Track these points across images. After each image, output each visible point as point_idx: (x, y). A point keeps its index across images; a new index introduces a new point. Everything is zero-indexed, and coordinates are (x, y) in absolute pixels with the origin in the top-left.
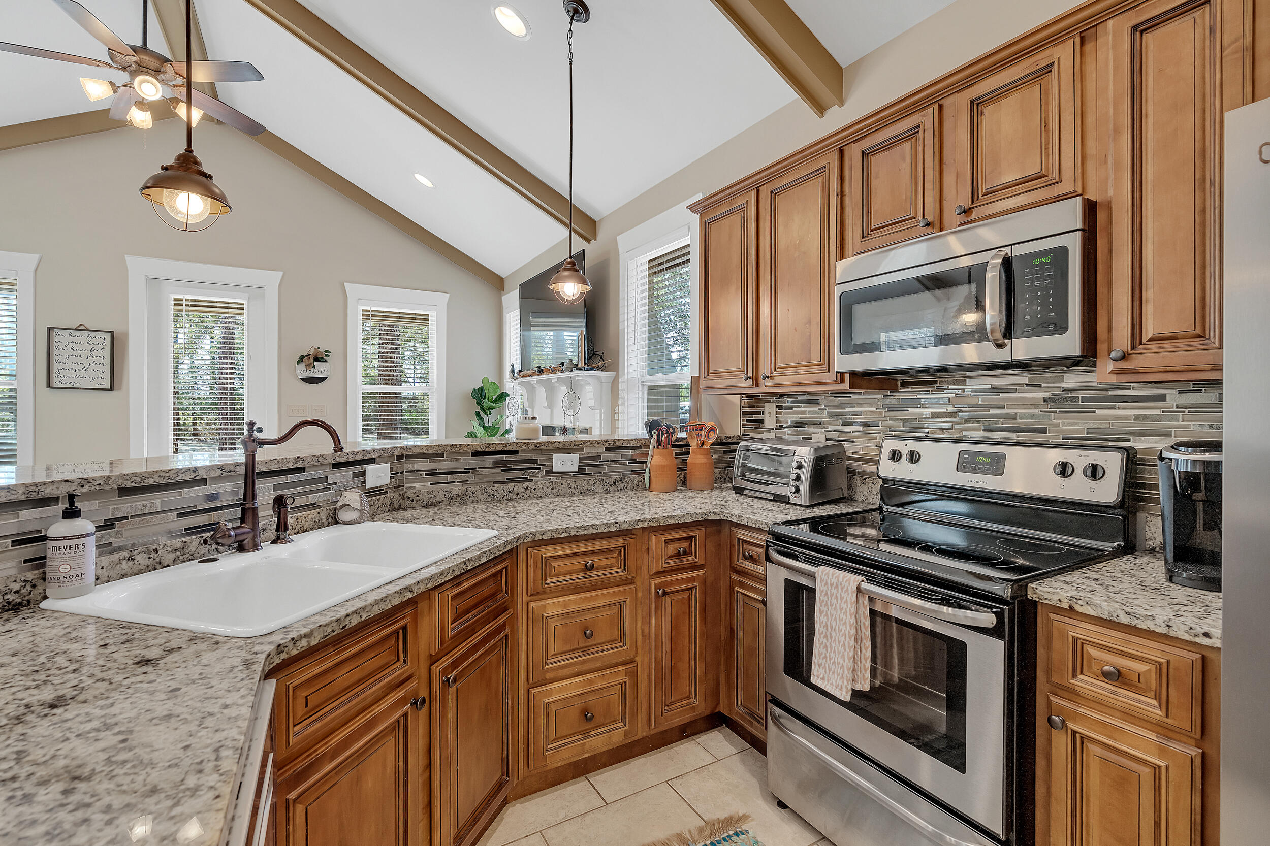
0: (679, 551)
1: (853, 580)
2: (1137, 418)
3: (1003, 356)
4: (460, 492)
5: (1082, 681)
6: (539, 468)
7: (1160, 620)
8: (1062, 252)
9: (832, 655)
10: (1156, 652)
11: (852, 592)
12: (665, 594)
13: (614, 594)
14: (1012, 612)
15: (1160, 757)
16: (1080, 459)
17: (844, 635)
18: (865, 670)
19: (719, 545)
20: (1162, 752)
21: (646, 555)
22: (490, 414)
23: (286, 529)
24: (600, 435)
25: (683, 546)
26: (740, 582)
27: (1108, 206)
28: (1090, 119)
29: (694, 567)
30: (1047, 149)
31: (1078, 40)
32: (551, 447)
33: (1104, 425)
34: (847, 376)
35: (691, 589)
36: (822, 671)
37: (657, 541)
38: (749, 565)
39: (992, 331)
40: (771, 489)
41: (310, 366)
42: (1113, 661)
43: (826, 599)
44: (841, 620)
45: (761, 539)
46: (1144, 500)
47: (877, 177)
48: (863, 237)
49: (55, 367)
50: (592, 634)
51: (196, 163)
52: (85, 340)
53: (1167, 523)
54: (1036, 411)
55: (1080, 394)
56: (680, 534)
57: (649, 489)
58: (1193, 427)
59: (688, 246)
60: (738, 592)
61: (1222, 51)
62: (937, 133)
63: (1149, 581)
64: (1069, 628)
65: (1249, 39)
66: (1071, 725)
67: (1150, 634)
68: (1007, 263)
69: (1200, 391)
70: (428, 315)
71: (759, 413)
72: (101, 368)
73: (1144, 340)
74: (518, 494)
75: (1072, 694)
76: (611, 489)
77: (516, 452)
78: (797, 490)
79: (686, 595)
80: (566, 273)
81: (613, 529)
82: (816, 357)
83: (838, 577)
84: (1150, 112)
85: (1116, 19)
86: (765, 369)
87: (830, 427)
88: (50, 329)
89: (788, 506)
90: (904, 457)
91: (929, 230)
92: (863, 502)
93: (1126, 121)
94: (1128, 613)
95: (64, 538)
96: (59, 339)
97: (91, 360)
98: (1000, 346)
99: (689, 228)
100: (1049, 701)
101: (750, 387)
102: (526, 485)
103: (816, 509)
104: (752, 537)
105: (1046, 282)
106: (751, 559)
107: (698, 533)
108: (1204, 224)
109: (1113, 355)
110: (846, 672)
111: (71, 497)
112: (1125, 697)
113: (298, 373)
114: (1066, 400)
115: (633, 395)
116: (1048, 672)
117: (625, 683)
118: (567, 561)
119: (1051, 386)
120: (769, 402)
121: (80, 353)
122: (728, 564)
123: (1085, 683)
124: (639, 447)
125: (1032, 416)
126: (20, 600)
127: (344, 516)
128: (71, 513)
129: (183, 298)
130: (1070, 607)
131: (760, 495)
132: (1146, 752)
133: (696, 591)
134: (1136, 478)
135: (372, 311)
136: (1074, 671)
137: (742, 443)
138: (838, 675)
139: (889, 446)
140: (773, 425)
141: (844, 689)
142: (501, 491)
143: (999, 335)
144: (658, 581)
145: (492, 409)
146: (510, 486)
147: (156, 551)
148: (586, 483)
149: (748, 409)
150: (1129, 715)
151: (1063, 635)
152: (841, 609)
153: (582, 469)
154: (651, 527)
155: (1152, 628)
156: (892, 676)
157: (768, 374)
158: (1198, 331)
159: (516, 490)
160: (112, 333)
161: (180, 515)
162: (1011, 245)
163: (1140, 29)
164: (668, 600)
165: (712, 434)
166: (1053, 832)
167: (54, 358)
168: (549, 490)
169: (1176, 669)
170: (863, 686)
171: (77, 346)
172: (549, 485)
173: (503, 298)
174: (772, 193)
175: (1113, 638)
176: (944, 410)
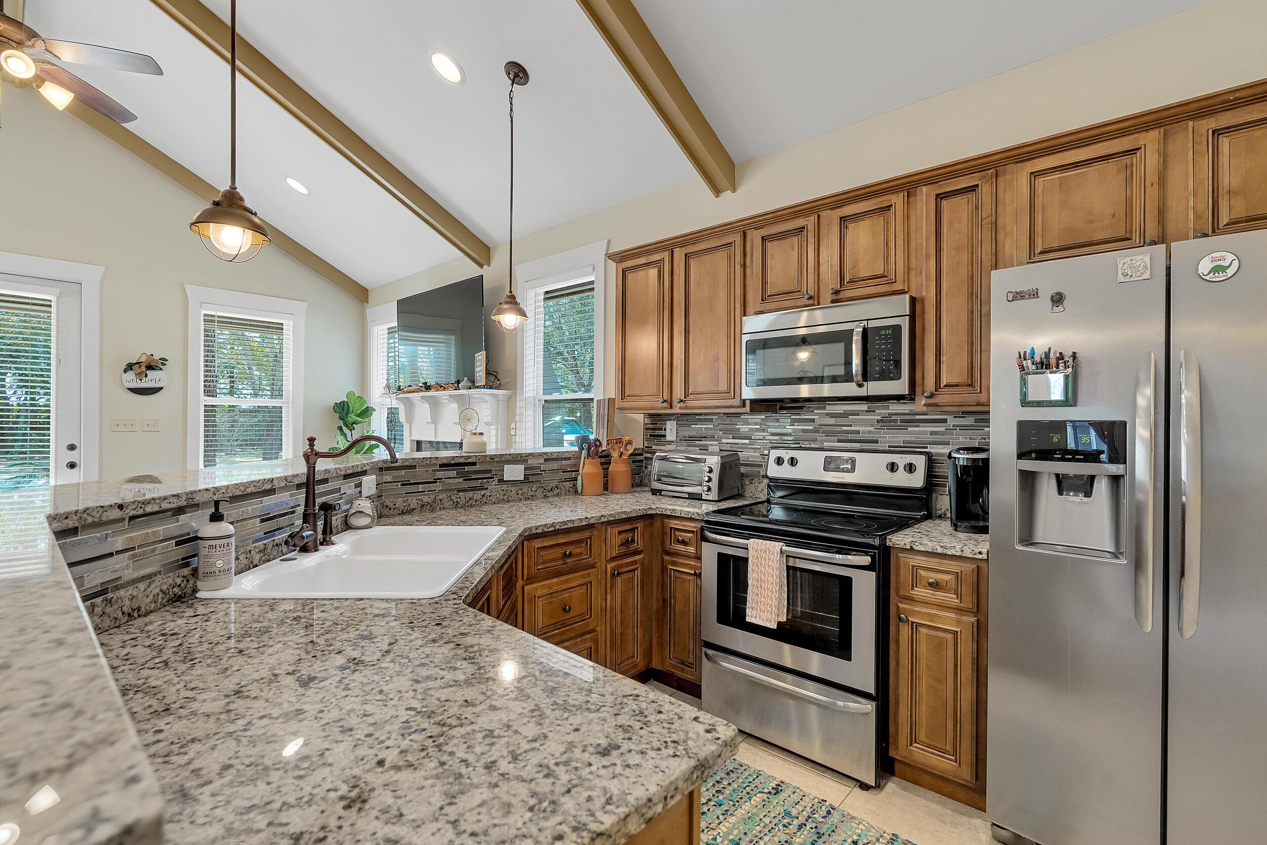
0: (628, 540)
1: (776, 546)
2: (932, 433)
3: (862, 392)
4: (429, 500)
5: (919, 591)
6: (493, 478)
7: (958, 548)
8: (897, 329)
9: (762, 599)
10: (954, 566)
11: (777, 554)
12: (619, 574)
13: (583, 576)
14: (879, 553)
15: (957, 627)
16: (902, 460)
17: (772, 584)
18: (784, 607)
19: (652, 535)
20: (958, 623)
21: (603, 544)
22: (354, 429)
23: (331, 533)
24: (497, 449)
25: (629, 536)
26: (672, 561)
27: (923, 300)
28: (913, 245)
29: (636, 553)
30: (887, 259)
31: (906, 194)
32: (503, 459)
33: (913, 438)
34: (748, 403)
35: (634, 570)
36: (754, 612)
37: (613, 531)
38: (681, 548)
39: (856, 375)
40: (686, 489)
41: (141, 375)
42: (933, 577)
43: (756, 561)
44: (769, 574)
45: (691, 526)
46: (936, 485)
47: (772, 258)
48: (762, 300)
50: (570, 609)
51: (241, 199)
53: (953, 497)
54: (872, 429)
55: (899, 418)
56: (628, 527)
57: (582, 494)
58: (961, 439)
59: (592, 283)
60: (671, 569)
61: (982, 221)
62: (816, 235)
63: (945, 531)
64: (910, 560)
65: (994, 218)
66: (911, 619)
67: (953, 557)
68: (865, 332)
69: (964, 417)
70: (282, 324)
71: (661, 429)
73: (942, 386)
74: (476, 501)
75: (911, 600)
76: (549, 494)
77: (474, 464)
78: (709, 489)
79: (632, 573)
80: (506, 306)
81: (584, 523)
82: (723, 387)
83: (766, 544)
84: (945, 248)
85: (927, 186)
86: (679, 393)
87: (724, 441)
89: (701, 502)
90: (786, 462)
91: (811, 302)
92: (751, 497)
93: (933, 251)
94: (942, 547)
95: (220, 538)
98: (860, 386)
99: (594, 268)
100: (898, 607)
101: (665, 408)
102: (483, 492)
103: (723, 503)
104: (683, 525)
105: (889, 346)
106: (684, 543)
107: (640, 525)
108: (972, 320)
109: (925, 394)
110: (774, 609)
111: (217, 503)
112: (940, 596)
113: (124, 382)
114: (891, 421)
115: (530, 412)
116: (897, 590)
117: (591, 648)
118: (551, 551)
119: (882, 411)
120: (670, 420)
122: (660, 548)
123: (920, 592)
124: (569, 459)
125: (870, 432)
126: (180, 593)
127: (356, 521)
128: (216, 517)
130: (911, 547)
131: (677, 494)
132: (950, 625)
133: (638, 573)
134: (932, 471)
135: (218, 317)
136: (913, 586)
137: (657, 454)
138: (768, 612)
139: (774, 454)
140: (674, 438)
141: (773, 621)
142: (463, 499)
143: (860, 378)
144: (613, 564)
145: (357, 424)
146: (470, 494)
147: (250, 551)
148: (530, 489)
149: (651, 426)
150: (942, 606)
151: (906, 564)
152: (769, 566)
153: (526, 477)
154: (609, 521)
155: (954, 553)
156: (797, 611)
157: (683, 398)
158: (969, 382)
159: (475, 497)
161: (263, 521)
162: (868, 320)
163: (940, 197)
164: (619, 579)
165: (629, 447)
166: (900, 686)
168: (502, 497)
169: (966, 575)
170: (782, 619)
172: (501, 492)
173: (368, 310)
174: (686, 255)
175: (933, 563)
176: (811, 428)
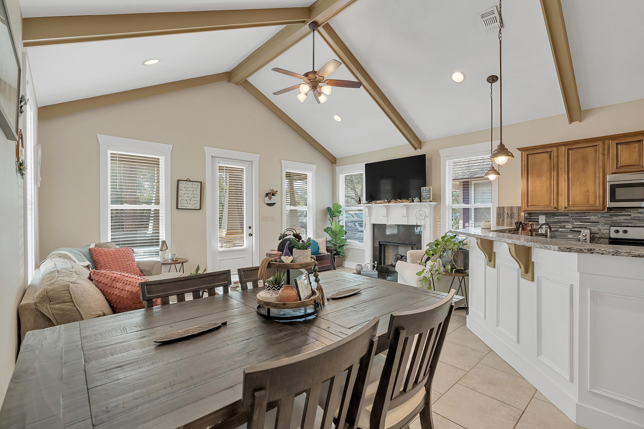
41: (270, 198)
47: (622, 152)
48: (616, 168)
49: (180, 198)
52: (191, 186)
71: (536, 219)
72: (196, 199)
82: (591, 202)
88: (179, 181)
90: (621, 232)
96: (182, 185)
97: (193, 195)
113: (266, 201)
120: (542, 215)
121: (189, 192)
129: (224, 166)
139: (613, 228)
149: (529, 218)
160: (201, 182)
167: (180, 194)
171: (188, 189)
173: (337, 167)
174: (568, 149)
176: (630, 218)
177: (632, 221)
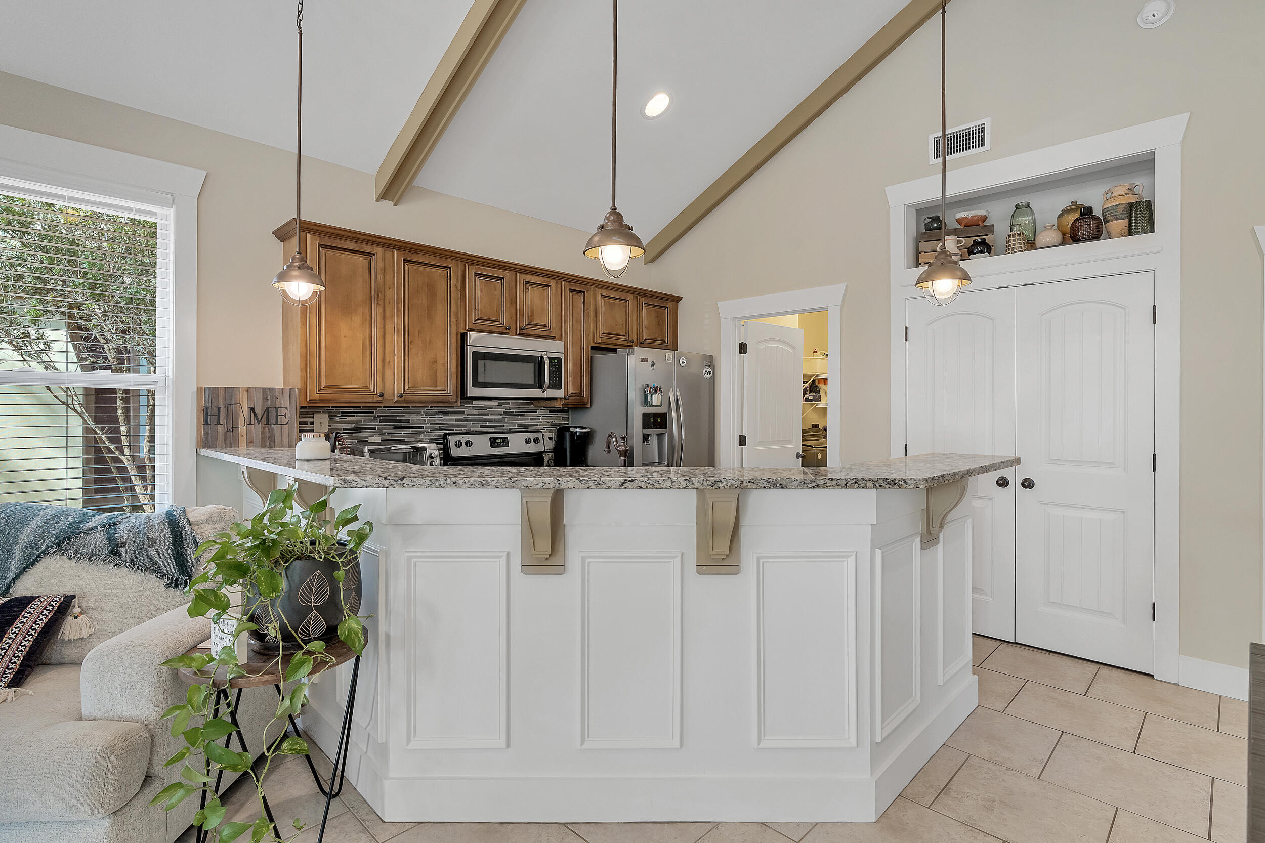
3: (544, 395)
30: (548, 316)
47: (481, 291)
48: (474, 322)
61: (585, 310)
73: (570, 394)
82: (441, 385)
84: (571, 319)
87: (384, 431)
90: (463, 444)
98: (544, 391)
108: (581, 360)
120: (320, 413)
139: (454, 439)
143: (547, 387)
158: (580, 392)
163: (570, 290)
174: (404, 260)
177: (465, 423)
